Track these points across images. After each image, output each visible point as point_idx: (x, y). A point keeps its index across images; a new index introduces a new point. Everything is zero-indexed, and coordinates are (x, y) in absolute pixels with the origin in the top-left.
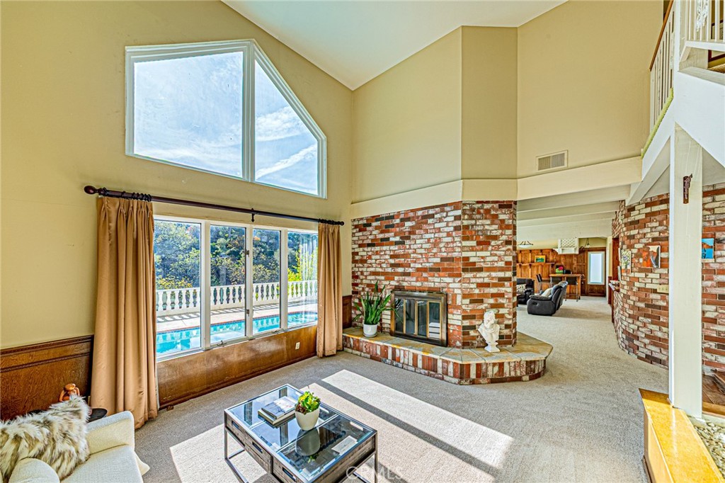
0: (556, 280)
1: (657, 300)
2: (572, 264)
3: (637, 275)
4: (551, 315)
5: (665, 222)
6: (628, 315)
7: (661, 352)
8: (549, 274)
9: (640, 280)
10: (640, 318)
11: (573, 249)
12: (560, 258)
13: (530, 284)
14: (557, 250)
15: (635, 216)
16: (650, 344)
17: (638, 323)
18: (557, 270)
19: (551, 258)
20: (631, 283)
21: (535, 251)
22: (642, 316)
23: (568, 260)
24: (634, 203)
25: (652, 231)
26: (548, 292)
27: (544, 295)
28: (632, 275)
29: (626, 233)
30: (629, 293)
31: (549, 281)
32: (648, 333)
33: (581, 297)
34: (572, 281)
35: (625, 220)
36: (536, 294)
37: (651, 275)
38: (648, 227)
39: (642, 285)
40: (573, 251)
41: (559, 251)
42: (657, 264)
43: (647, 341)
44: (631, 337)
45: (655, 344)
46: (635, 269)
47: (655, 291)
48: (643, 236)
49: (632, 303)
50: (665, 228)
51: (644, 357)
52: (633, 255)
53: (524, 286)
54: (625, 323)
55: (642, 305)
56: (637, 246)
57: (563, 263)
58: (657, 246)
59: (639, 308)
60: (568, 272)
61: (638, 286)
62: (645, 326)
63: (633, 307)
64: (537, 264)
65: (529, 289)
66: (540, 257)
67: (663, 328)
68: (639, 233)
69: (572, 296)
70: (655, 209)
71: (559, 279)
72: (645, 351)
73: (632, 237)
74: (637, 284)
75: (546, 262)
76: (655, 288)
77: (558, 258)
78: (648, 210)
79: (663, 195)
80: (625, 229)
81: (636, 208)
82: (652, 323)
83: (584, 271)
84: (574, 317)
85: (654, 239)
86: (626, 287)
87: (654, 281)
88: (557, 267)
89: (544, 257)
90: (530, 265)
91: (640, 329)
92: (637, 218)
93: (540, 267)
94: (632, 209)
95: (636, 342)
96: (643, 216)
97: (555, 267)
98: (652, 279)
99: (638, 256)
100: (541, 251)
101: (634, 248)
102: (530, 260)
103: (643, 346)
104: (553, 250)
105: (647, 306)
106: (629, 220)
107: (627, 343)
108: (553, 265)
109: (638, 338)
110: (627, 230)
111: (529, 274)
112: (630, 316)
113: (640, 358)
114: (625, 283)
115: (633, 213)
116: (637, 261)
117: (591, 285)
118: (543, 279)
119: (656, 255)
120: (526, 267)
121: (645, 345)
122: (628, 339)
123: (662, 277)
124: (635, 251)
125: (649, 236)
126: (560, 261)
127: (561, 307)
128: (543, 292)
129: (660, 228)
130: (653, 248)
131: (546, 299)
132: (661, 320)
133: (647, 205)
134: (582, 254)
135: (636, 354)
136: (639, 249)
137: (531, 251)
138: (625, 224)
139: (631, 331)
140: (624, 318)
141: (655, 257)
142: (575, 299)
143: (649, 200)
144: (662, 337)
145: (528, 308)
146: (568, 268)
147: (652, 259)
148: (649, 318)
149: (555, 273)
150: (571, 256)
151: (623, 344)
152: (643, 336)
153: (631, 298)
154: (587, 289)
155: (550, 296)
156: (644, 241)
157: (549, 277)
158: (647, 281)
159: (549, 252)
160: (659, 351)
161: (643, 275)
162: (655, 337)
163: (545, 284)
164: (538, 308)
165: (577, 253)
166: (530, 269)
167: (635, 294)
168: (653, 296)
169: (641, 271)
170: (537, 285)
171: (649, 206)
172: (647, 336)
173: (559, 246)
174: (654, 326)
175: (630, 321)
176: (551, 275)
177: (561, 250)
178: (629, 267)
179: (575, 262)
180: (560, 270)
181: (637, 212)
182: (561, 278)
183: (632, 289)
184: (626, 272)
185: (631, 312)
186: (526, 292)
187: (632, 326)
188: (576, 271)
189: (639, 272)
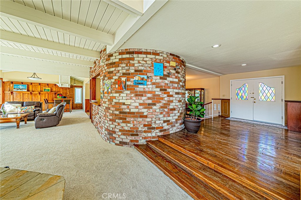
0: (58, 102)
1: (125, 109)
2: (66, 93)
3: (115, 95)
4: (56, 126)
5: (128, 64)
6: (109, 120)
7: (127, 138)
8: (53, 98)
9: (116, 98)
10: (117, 120)
11: (68, 85)
12: (60, 89)
13: (39, 105)
14: (58, 85)
15: (113, 59)
16: (122, 135)
17: (115, 124)
18: (58, 97)
19: (54, 90)
20: (111, 100)
21: (44, 85)
22: (117, 119)
23: (65, 91)
24: (112, 52)
25: (122, 69)
26: (53, 110)
27: (50, 112)
28: (111, 95)
29: (107, 70)
30: (110, 106)
31: (53, 103)
32: (120, 129)
33: (72, 110)
34: (68, 102)
35: (107, 62)
36: (43, 112)
37: (122, 95)
38: (120, 67)
39: (117, 101)
40: (68, 86)
41: (60, 85)
42: (125, 88)
43: (120, 133)
44: (111, 133)
45: (124, 135)
46: (113, 92)
47: (124, 104)
48: (118, 72)
49: (111, 112)
50: (129, 68)
51: (119, 143)
52: (112, 83)
53: (33, 107)
54: (107, 125)
55: (117, 113)
56: (115, 78)
57: (61, 93)
58: (126, 78)
59: (116, 115)
60: (65, 97)
61: (115, 101)
62: (119, 124)
63: (112, 114)
64: (45, 93)
65: (37, 109)
66: (47, 88)
67: (128, 124)
68: (115, 70)
69: (67, 110)
70: (124, 56)
71: (60, 101)
72: (119, 139)
73: (112, 72)
74: (114, 100)
75: (51, 91)
76: (124, 102)
77: (59, 90)
78: (120, 57)
79: (127, 49)
80: (106, 68)
81: (114, 55)
82: (123, 122)
83: (73, 97)
84: (72, 124)
85: (124, 74)
86: (107, 103)
87: (124, 98)
88: (58, 95)
89: (50, 89)
90: (40, 93)
91: (116, 127)
92: (114, 61)
93: (47, 95)
94: (110, 55)
95: (114, 135)
96: (117, 60)
97: (57, 94)
98: (122, 97)
99: (114, 83)
100: (48, 84)
101: (112, 79)
102: (39, 90)
103: (118, 137)
104: (55, 85)
105: (120, 113)
106: (109, 62)
107: (108, 136)
108: (55, 93)
109: (115, 132)
110: (108, 68)
111: (38, 99)
112: (110, 120)
113: (116, 144)
114: (106, 100)
115: (112, 58)
116: (114, 86)
117: (76, 104)
118: (49, 102)
119: (125, 83)
120: (36, 94)
121: (119, 136)
122: (109, 134)
123: (128, 95)
124: (113, 81)
125: (121, 72)
126: (60, 92)
127: (62, 118)
128: (49, 110)
129: (126, 68)
130: (123, 79)
131: (52, 115)
132: (127, 120)
133: (120, 54)
134: (72, 88)
135: (114, 142)
136: (115, 80)
137: (40, 84)
138: (107, 65)
139: (111, 129)
140: (106, 121)
141: (124, 84)
142: (69, 111)
143: (121, 51)
144: (127, 129)
145: (36, 124)
146: (64, 95)
147: (123, 85)
148: (121, 119)
149: (57, 98)
150: (66, 88)
151: (105, 137)
152: (118, 131)
153: (111, 109)
154: (74, 106)
155: (55, 113)
156: (118, 74)
157: (53, 100)
158: (120, 99)
159: (53, 86)
160: (126, 138)
161: (117, 95)
162: (124, 130)
163: (50, 105)
164: (45, 122)
165: (70, 87)
166: (39, 96)
167: (113, 106)
168: (123, 107)
169: (116, 92)
170: (44, 106)
171: (120, 55)
172: (120, 131)
173: (60, 82)
174: (123, 124)
175: (111, 123)
176: (55, 99)
177: (61, 85)
178: (110, 90)
179: (68, 92)
180: (60, 96)
181: (114, 57)
182: (61, 101)
183: (111, 103)
184: (108, 93)
185: (111, 118)
186: (34, 111)
187: (112, 126)
188: (69, 97)
189: (116, 93)
